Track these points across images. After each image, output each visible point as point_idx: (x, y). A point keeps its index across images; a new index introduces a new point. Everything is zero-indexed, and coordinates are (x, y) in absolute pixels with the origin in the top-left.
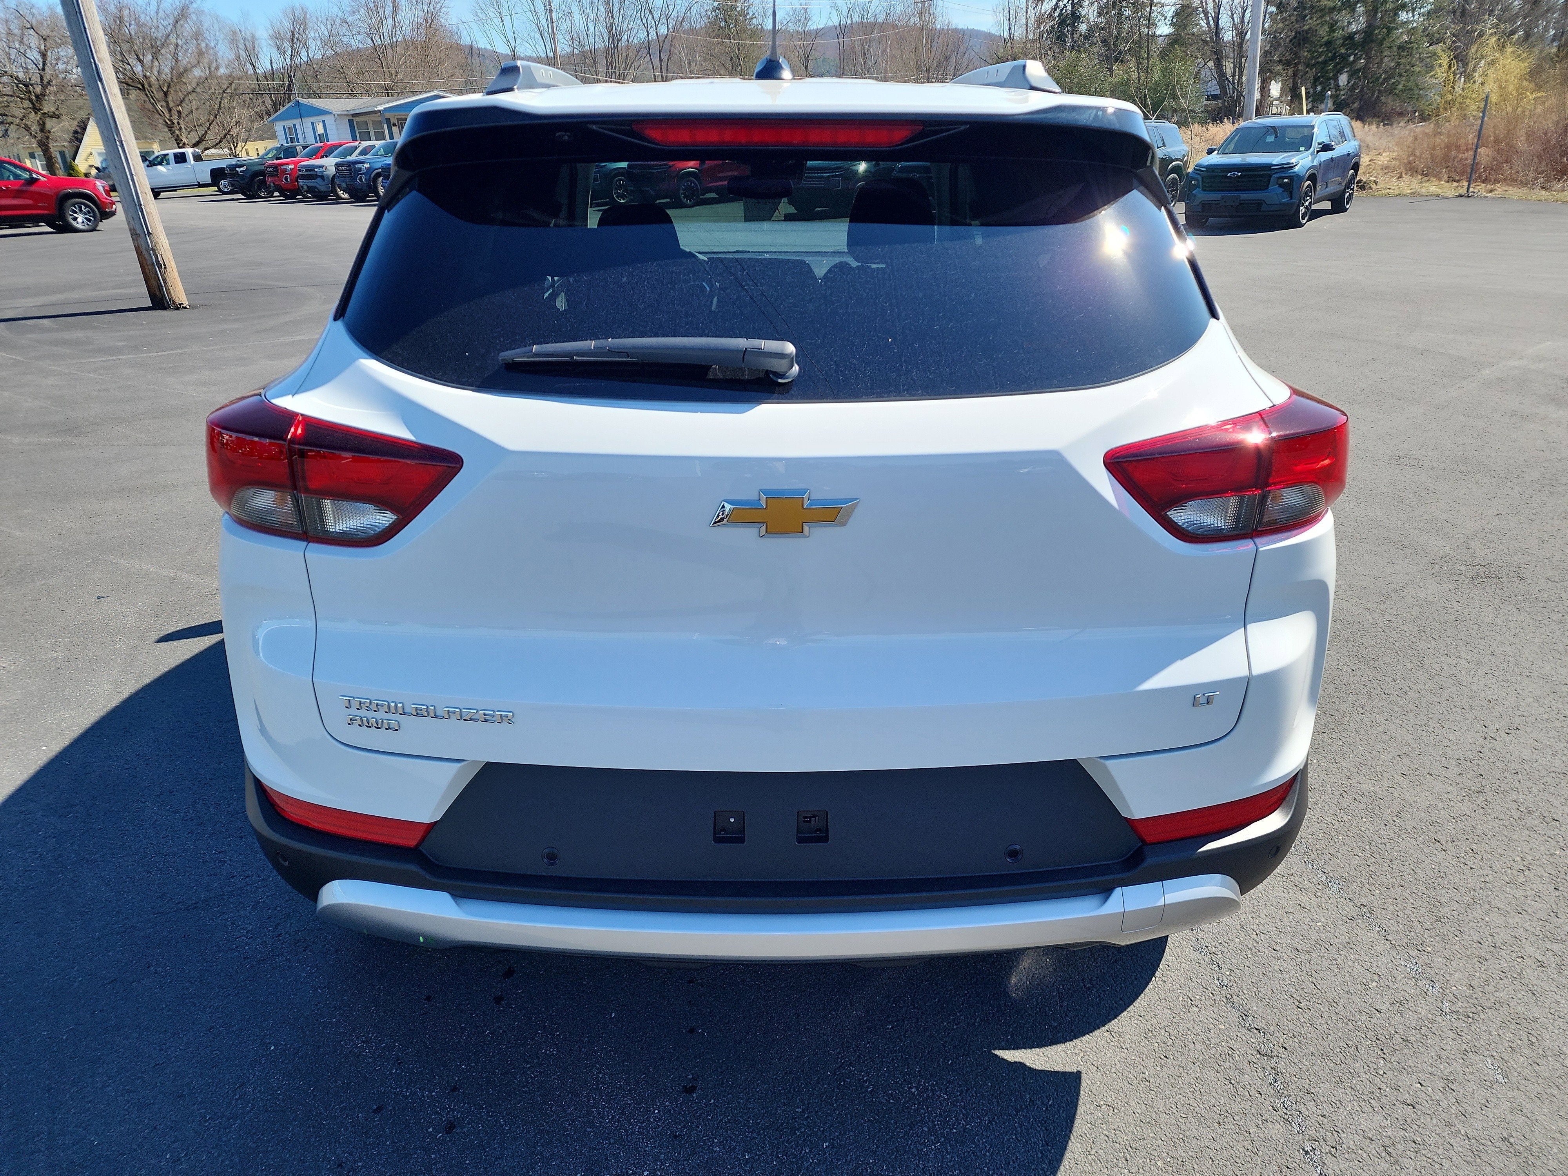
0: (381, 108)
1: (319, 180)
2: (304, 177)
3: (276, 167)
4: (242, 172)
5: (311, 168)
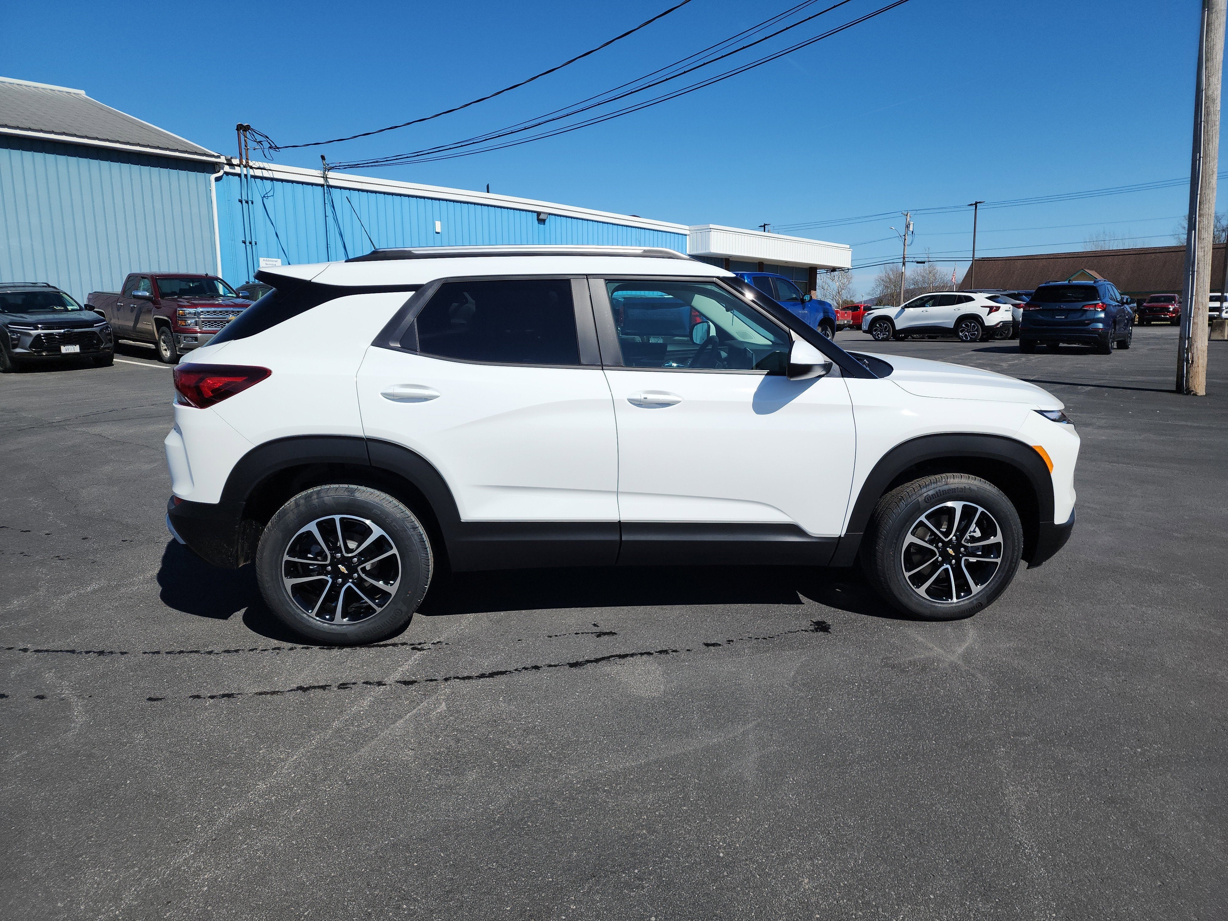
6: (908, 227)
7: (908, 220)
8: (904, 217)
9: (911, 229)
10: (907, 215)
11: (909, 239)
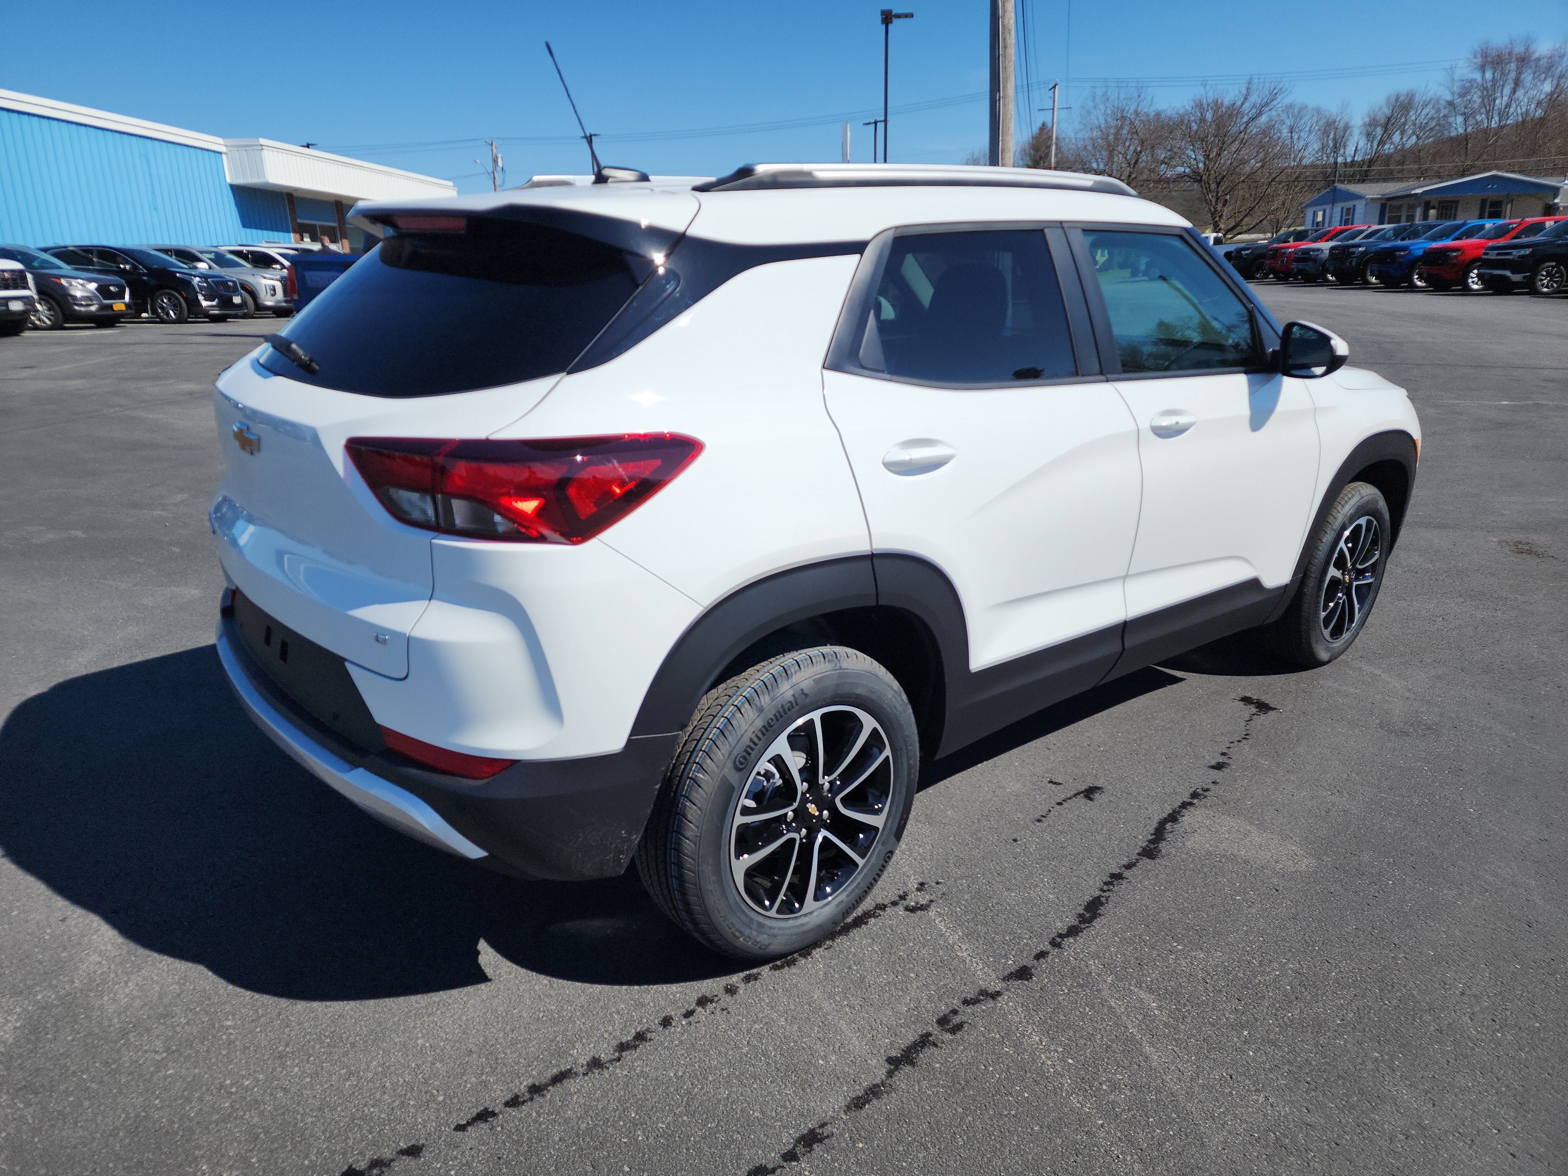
0: (1419, 191)
1: (1310, 264)
2: (1298, 260)
3: (1276, 250)
4: (1246, 254)
5: (1306, 252)
6: (495, 161)
7: (494, 151)
8: (489, 148)
9: (500, 163)
10: (492, 145)
11: (499, 177)
